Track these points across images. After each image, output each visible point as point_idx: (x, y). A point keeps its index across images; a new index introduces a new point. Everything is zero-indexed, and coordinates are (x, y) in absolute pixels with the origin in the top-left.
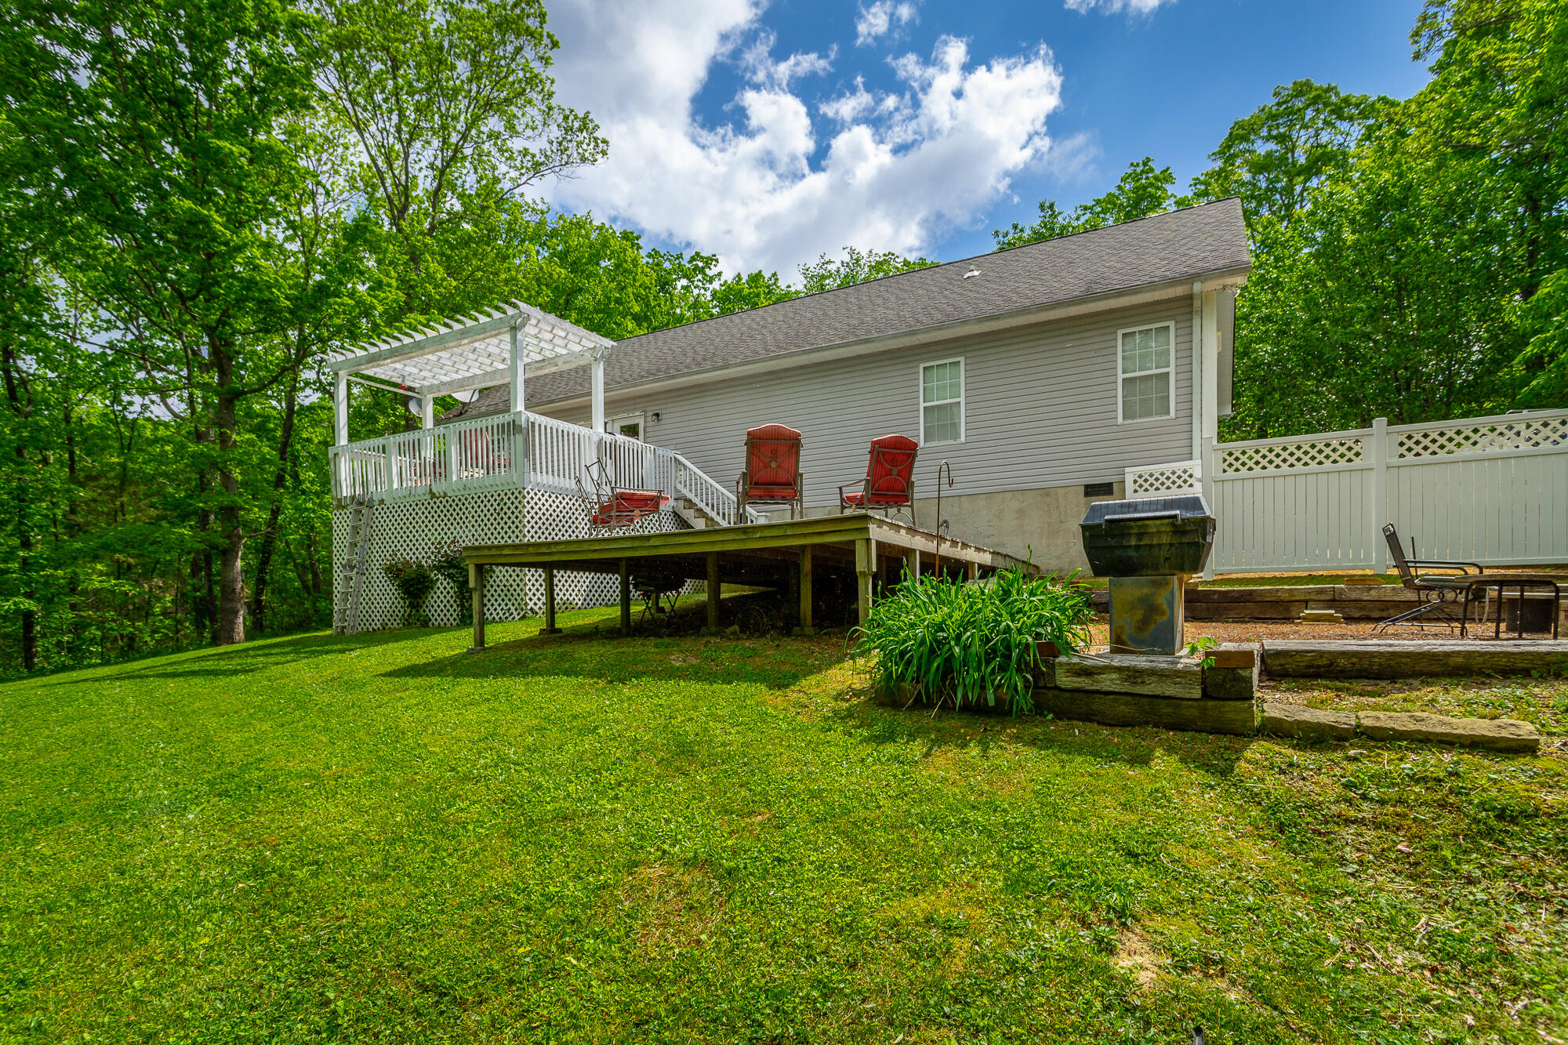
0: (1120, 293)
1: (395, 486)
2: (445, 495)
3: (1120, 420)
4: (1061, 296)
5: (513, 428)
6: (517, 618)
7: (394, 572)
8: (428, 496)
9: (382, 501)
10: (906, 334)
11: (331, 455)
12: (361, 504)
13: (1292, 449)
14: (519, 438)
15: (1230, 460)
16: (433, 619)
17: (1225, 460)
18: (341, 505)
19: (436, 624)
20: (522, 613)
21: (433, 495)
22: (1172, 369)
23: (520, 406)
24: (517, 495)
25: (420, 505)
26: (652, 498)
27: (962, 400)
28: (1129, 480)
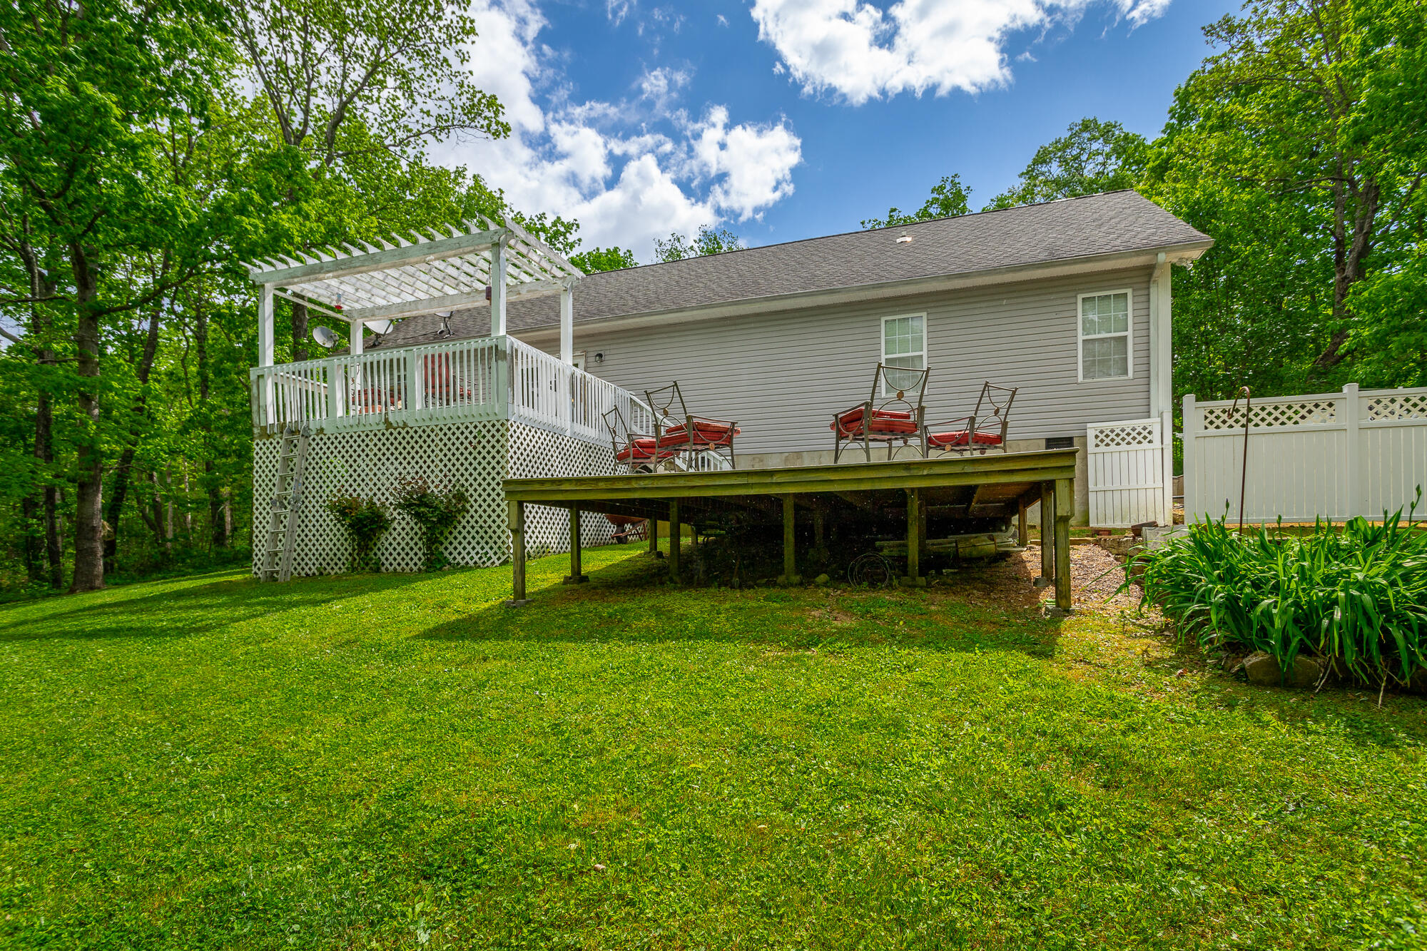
0: (1088, 260)
1: (340, 413)
2: (405, 425)
3: (1080, 379)
4: (1026, 259)
5: (498, 353)
6: (497, 563)
7: (344, 510)
8: (382, 427)
9: (321, 430)
10: (874, 287)
11: (253, 377)
12: (292, 433)
13: (1270, 409)
14: (503, 365)
15: (1212, 417)
16: (387, 564)
17: (1206, 418)
18: (265, 434)
19: (391, 569)
20: (503, 558)
21: (388, 424)
22: (1130, 333)
23: (502, 332)
24: (499, 428)
25: (371, 436)
26: (725, 431)
27: (924, 353)
28: (1091, 434)
